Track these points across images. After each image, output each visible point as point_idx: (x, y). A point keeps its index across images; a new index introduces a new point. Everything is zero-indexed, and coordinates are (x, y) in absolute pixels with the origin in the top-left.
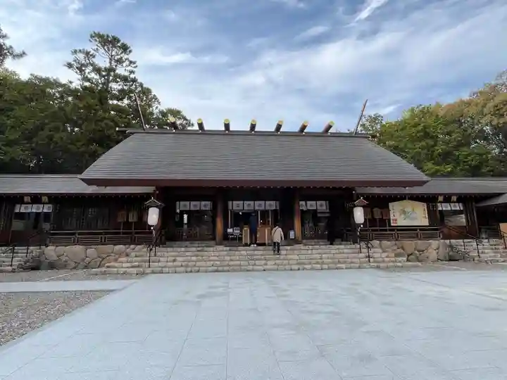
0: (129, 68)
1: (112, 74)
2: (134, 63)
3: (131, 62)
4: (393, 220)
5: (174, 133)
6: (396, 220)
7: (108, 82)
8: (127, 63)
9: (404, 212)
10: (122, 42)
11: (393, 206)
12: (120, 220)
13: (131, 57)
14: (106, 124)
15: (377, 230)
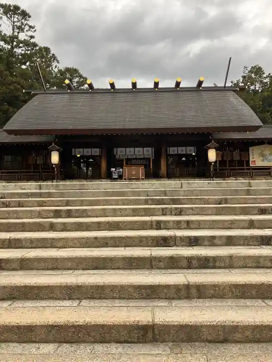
0: (30, 33)
1: (15, 40)
2: (33, 28)
3: (30, 27)
4: (252, 162)
5: (69, 93)
6: (255, 161)
7: (12, 48)
8: (27, 28)
9: (263, 155)
10: (21, 9)
11: (253, 150)
12: (30, 162)
13: (31, 22)
14: (15, 87)
15: (235, 170)
